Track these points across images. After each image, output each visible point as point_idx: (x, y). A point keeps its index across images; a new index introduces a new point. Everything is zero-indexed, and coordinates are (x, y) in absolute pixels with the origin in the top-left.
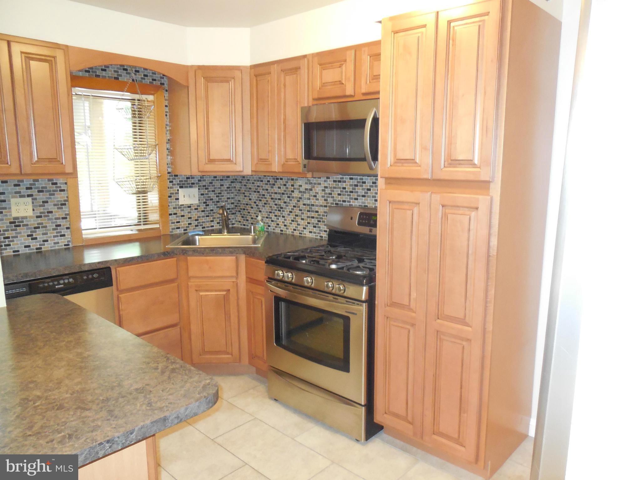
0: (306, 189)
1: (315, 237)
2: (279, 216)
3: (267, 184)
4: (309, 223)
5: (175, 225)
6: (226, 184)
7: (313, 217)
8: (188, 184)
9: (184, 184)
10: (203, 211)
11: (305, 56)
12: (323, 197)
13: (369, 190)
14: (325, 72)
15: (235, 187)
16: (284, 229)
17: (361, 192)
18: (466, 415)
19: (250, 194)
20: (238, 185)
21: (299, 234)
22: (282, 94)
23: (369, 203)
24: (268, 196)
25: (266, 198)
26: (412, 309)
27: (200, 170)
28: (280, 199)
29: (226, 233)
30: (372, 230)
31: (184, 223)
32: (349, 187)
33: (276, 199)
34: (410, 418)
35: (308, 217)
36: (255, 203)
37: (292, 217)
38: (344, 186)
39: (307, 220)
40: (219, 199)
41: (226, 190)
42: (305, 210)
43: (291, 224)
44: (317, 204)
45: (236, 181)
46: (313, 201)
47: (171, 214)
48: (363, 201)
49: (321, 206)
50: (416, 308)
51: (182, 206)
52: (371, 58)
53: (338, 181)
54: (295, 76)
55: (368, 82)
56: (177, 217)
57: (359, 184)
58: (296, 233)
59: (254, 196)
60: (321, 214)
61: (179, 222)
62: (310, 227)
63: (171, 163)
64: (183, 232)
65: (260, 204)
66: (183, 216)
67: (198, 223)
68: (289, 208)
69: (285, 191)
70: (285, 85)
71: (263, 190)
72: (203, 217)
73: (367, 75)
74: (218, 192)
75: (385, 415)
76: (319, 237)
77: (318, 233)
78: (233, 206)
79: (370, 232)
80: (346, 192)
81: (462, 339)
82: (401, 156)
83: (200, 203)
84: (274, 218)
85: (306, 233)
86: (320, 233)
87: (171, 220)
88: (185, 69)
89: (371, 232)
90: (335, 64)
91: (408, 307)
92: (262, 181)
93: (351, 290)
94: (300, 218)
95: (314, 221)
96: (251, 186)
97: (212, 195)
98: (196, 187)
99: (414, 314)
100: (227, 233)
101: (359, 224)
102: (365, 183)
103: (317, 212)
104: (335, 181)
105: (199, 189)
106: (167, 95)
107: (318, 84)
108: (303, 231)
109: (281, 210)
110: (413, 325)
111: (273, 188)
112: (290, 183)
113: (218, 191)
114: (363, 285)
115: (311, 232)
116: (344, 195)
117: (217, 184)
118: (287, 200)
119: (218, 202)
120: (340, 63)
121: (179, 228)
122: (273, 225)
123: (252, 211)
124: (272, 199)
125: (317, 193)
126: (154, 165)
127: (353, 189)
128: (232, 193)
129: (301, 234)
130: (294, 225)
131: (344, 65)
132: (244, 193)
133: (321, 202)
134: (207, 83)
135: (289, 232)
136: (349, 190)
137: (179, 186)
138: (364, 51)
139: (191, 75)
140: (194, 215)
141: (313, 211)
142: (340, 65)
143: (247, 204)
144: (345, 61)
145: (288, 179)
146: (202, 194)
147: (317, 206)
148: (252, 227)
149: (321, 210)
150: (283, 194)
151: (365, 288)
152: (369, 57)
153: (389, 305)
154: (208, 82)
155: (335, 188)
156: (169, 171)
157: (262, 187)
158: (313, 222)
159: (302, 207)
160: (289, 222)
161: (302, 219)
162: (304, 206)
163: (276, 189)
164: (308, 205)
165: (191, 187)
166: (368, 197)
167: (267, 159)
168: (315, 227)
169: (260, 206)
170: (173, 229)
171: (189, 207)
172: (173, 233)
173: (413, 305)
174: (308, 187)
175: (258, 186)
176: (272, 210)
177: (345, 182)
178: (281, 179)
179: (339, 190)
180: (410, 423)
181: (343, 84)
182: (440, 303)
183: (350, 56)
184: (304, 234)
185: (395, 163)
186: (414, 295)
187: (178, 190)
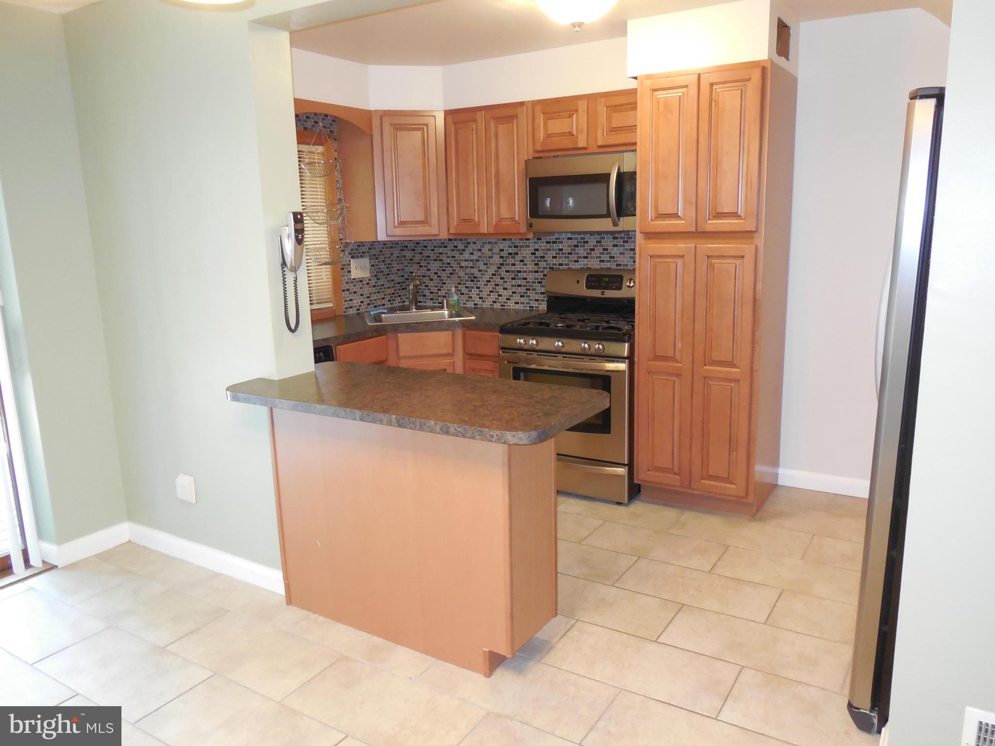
0: (509, 254)
1: (523, 308)
2: (473, 287)
3: (452, 250)
4: (513, 293)
5: (349, 304)
6: (396, 253)
7: (519, 286)
8: (359, 253)
9: (355, 253)
10: (374, 286)
11: (522, 104)
12: (532, 261)
13: (593, 250)
14: (550, 122)
15: (405, 256)
16: (480, 302)
17: (582, 252)
18: (735, 453)
19: (429, 263)
20: (409, 254)
21: (500, 307)
22: (493, 146)
23: (593, 265)
24: (455, 265)
25: (452, 267)
26: (677, 360)
27: (388, 234)
28: (472, 267)
29: (414, 310)
30: (604, 292)
31: (356, 302)
32: (567, 248)
33: (467, 267)
34: (676, 470)
35: (513, 286)
36: (436, 273)
37: (490, 287)
38: (561, 248)
39: (512, 289)
40: (389, 271)
41: (396, 260)
42: (508, 278)
43: (490, 295)
44: (525, 270)
45: (406, 248)
46: (518, 267)
47: (344, 291)
48: (586, 263)
49: (531, 272)
50: (681, 358)
51: (354, 281)
52: (608, 109)
53: (552, 242)
54: (511, 124)
55: (605, 135)
56: (350, 293)
57: (579, 245)
58: (497, 305)
59: (434, 266)
60: (531, 281)
61: (351, 300)
62: (517, 298)
63: (343, 227)
64: (356, 312)
65: (443, 275)
66: (355, 292)
67: (370, 301)
68: (486, 277)
69: (481, 257)
70: (497, 136)
71: (448, 257)
72: (375, 293)
73: (604, 128)
74: (388, 263)
75: (648, 472)
76: (528, 308)
77: (527, 303)
78: (402, 280)
79: (602, 295)
80: (562, 254)
81: (730, 380)
82: (662, 211)
83: (371, 276)
84: (464, 290)
85: (511, 305)
86: (530, 304)
87: (344, 297)
88: (367, 115)
89: (604, 295)
90: (562, 114)
91: (673, 359)
92: (446, 247)
93: (613, 348)
94: (502, 287)
95: (522, 290)
96: (429, 253)
97: (382, 266)
98: (366, 257)
99: (680, 365)
100: (416, 310)
101: (588, 287)
102: (587, 242)
103: (525, 279)
104: (547, 242)
105: (370, 259)
106: (337, 145)
107: (541, 134)
108: (507, 303)
109: (475, 280)
110: (678, 375)
111: (462, 254)
112: (487, 247)
113: (388, 261)
114: (625, 342)
115: (517, 303)
116: (560, 257)
117: (387, 252)
118: (483, 267)
119: (388, 274)
120: (569, 113)
121: (351, 307)
122: (464, 298)
123: (431, 284)
124: (461, 267)
125: (525, 257)
126: (324, 230)
127: (571, 250)
128: (402, 263)
129: (504, 306)
130: (493, 296)
131: (575, 115)
132: (419, 263)
133: (531, 267)
134: (395, 131)
135: (487, 305)
136: (567, 252)
137: (350, 256)
138: (600, 101)
139: (376, 122)
140: (366, 291)
141: (519, 279)
142: (570, 114)
143: (423, 276)
144: (577, 111)
145: (484, 243)
146: (373, 266)
147: (525, 272)
148: (445, 301)
149: (531, 277)
150: (478, 261)
151: (627, 344)
152: (605, 108)
153: (651, 359)
154: (397, 131)
155: (548, 250)
156: (341, 238)
157: (447, 254)
158: (519, 290)
159: (503, 274)
160: (486, 293)
161: (505, 289)
162: (507, 274)
163: (466, 255)
164: (512, 272)
165: (362, 257)
166: (591, 258)
167: (473, 219)
168: (521, 296)
169: (444, 277)
170: (346, 308)
171: (361, 281)
172: (346, 314)
173: (678, 356)
174: (514, 250)
175: (441, 253)
176: (460, 280)
177: (562, 242)
178: (474, 243)
179: (554, 252)
180: (676, 474)
181: (574, 135)
182: (707, 351)
183: (582, 106)
184: (507, 306)
185: (656, 217)
186: (679, 345)
187: (350, 261)
